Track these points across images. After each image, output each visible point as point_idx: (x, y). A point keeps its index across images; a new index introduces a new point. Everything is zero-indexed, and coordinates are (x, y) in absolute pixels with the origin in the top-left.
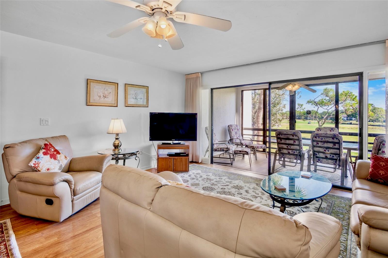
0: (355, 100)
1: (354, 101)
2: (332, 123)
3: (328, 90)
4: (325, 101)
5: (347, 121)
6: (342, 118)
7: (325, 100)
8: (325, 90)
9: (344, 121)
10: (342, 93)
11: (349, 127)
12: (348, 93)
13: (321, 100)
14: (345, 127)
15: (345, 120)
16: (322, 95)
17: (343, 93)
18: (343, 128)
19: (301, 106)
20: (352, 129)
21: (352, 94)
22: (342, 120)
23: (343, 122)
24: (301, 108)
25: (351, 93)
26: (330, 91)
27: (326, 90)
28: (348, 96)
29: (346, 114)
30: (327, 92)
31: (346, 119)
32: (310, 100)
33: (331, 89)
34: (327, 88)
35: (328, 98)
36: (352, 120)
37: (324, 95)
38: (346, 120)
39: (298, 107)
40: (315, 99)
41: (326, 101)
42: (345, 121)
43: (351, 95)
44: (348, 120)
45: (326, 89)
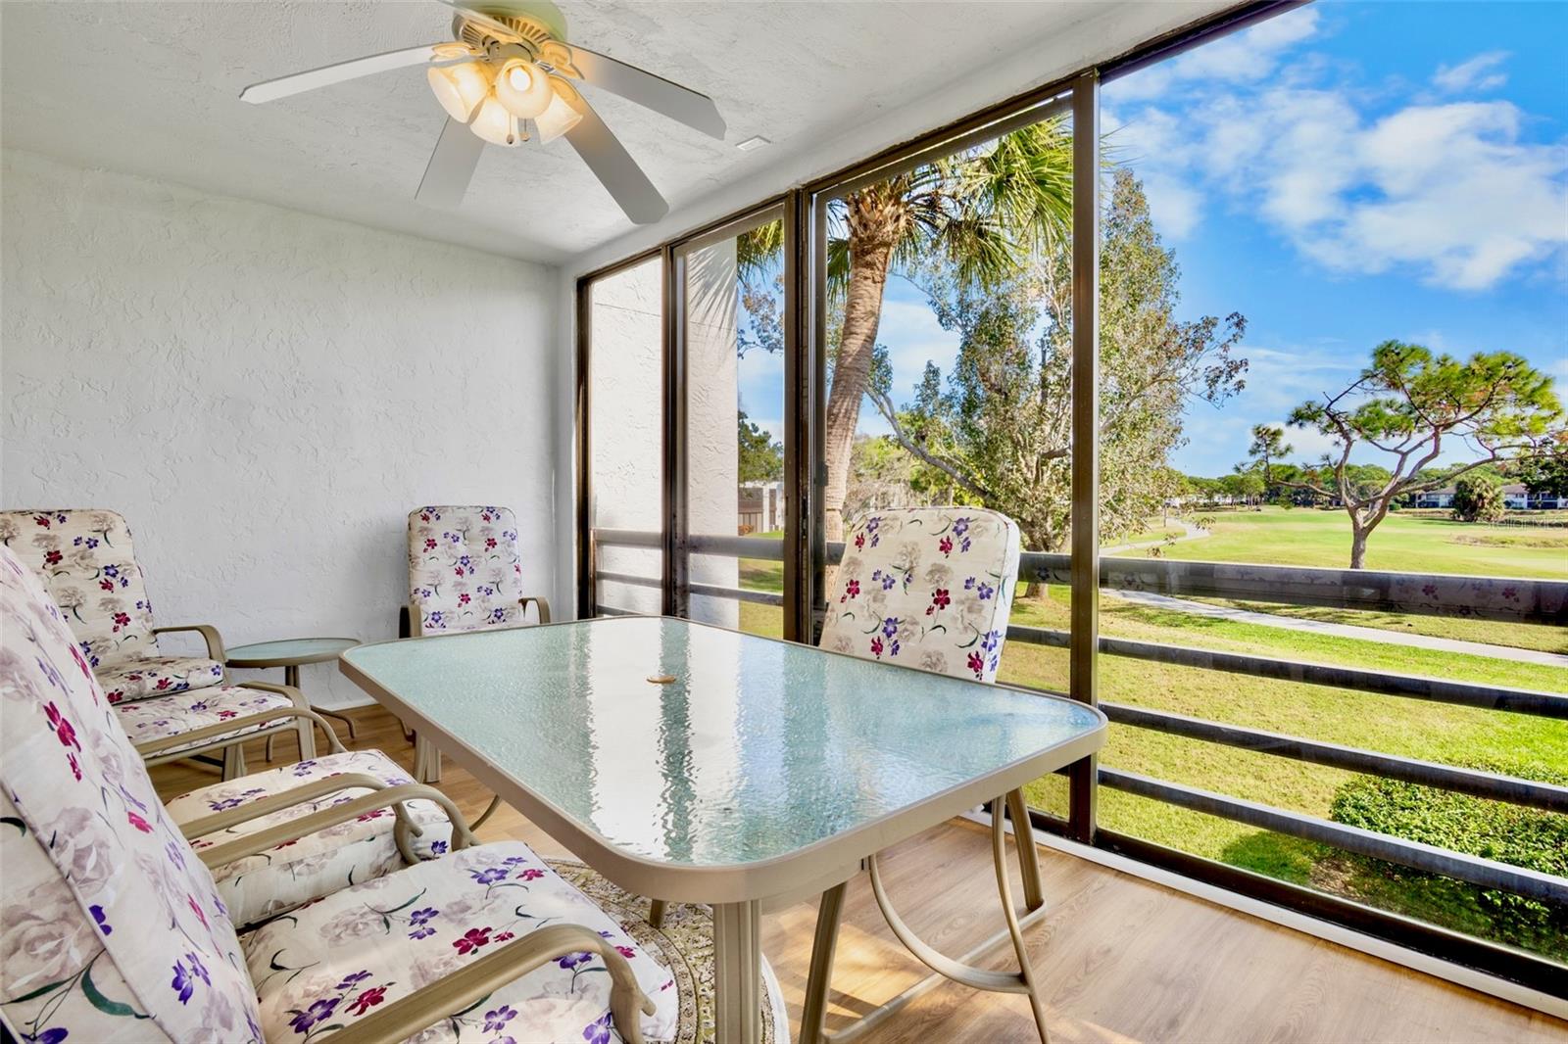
0: (1537, 398)
1: (1536, 406)
2: (1454, 519)
3: (1398, 354)
4: (1389, 412)
5: (1531, 514)
6: (1504, 498)
7: (1390, 405)
8: (1381, 353)
9: (1515, 513)
10: (1469, 368)
11: (1536, 538)
12: (1498, 365)
13: (1369, 406)
14: (1515, 537)
15: (1522, 508)
16: (1367, 381)
17: (1475, 366)
18: (1503, 543)
19: (1274, 439)
20: (1549, 549)
21: (1520, 368)
22: (1504, 506)
23: (1507, 517)
24: (1273, 447)
25: (1516, 364)
26: (1410, 360)
27: (1386, 355)
28: (1503, 382)
29: (1522, 481)
30: (1394, 363)
31: (1524, 501)
32: (1309, 406)
33: (1413, 350)
34: (1390, 345)
35: (1401, 398)
36: (1553, 506)
37: (1382, 380)
38: (1525, 505)
39: (1259, 446)
40: (1332, 402)
41: (1396, 410)
42: (1522, 513)
43: (1517, 375)
44: (1537, 508)
45: (1384, 350)
